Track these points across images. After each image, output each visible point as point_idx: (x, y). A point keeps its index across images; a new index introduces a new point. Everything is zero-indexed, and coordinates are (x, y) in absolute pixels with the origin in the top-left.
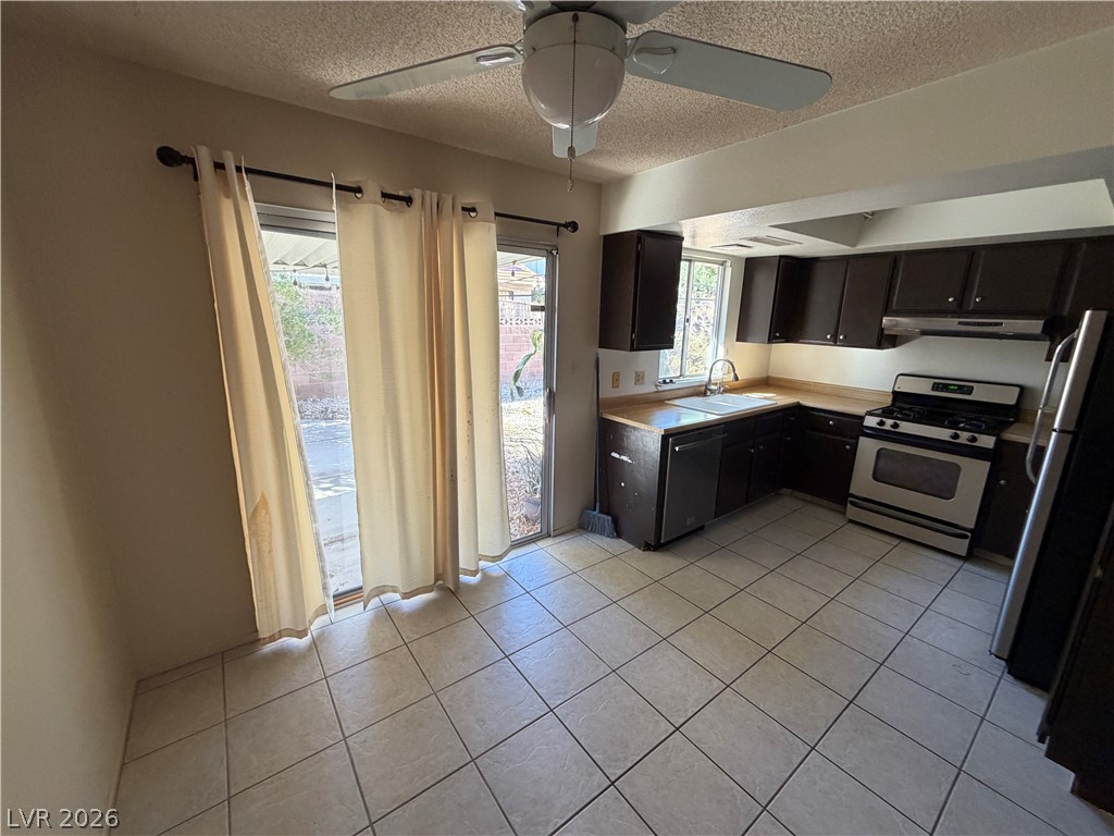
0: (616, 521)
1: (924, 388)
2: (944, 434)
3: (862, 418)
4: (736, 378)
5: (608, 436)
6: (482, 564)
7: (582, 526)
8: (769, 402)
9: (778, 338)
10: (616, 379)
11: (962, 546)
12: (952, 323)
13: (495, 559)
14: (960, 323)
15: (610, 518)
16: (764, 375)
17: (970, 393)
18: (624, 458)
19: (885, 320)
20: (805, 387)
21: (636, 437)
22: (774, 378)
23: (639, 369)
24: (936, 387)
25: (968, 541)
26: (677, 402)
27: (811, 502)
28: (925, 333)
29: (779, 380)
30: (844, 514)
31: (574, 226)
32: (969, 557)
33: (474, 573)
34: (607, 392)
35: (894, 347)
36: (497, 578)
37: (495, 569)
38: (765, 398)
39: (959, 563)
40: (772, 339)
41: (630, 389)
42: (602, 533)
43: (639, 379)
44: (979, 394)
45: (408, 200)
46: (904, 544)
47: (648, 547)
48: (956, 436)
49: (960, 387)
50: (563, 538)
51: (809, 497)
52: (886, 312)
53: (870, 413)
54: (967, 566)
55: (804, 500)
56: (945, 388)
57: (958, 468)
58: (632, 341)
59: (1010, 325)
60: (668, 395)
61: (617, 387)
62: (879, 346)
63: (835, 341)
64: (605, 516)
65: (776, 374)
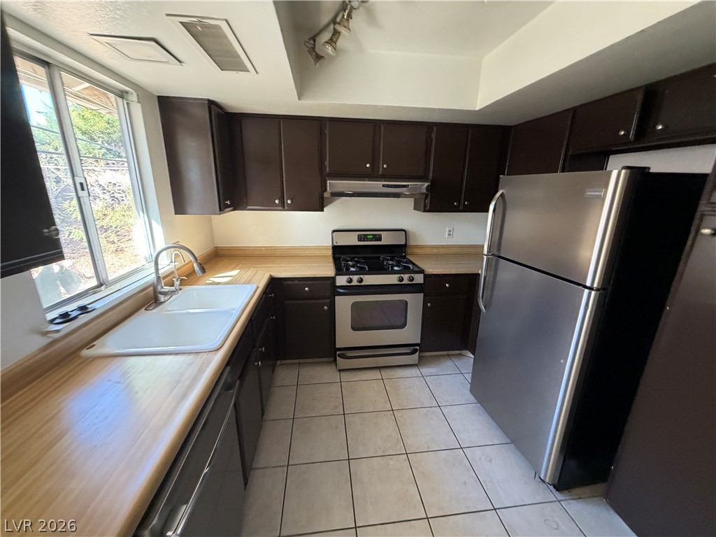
1: (352, 240)
3: (333, 279)
9: (228, 206)
14: (384, 186)
17: (380, 240)
22: (223, 249)
24: (360, 239)
25: (418, 352)
27: (299, 364)
29: (229, 249)
30: (335, 365)
44: (386, 240)
48: (401, 279)
49: (374, 236)
51: (298, 360)
56: (365, 238)
57: (406, 303)
63: (283, 207)
65: (221, 244)
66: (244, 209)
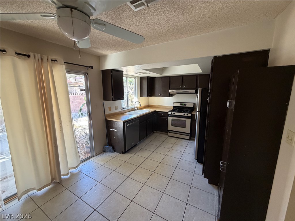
0: (113, 148)
1: (178, 105)
2: (182, 114)
4: (141, 106)
5: (109, 124)
6: (70, 171)
7: (104, 151)
8: (149, 111)
9: (149, 96)
10: (110, 109)
11: (188, 137)
12: (181, 91)
13: (75, 168)
15: (112, 147)
16: (147, 105)
17: (186, 105)
18: (114, 130)
19: (170, 91)
20: (157, 106)
21: (117, 124)
23: (116, 105)
25: (189, 136)
26: (127, 113)
27: (161, 133)
28: (177, 93)
30: (167, 134)
31: (92, 67)
32: (190, 139)
33: (67, 174)
34: (107, 112)
35: (172, 96)
36: (76, 174)
37: (75, 171)
38: (148, 110)
39: (188, 141)
40: (148, 96)
41: (114, 111)
42: (110, 152)
43: (116, 108)
44: (188, 105)
45: (29, 56)
46: (179, 139)
47: (123, 153)
48: (184, 114)
49: (185, 104)
50: (98, 156)
51: (160, 132)
52: (170, 89)
53: (169, 111)
54: (190, 141)
55: (159, 133)
56: (182, 104)
57: (185, 121)
58: (113, 98)
59: (190, 91)
60: (125, 112)
61: (110, 111)
62: (169, 96)
63: (161, 96)
64: (110, 147)
65: (150, 104)
66: (153, 96)
